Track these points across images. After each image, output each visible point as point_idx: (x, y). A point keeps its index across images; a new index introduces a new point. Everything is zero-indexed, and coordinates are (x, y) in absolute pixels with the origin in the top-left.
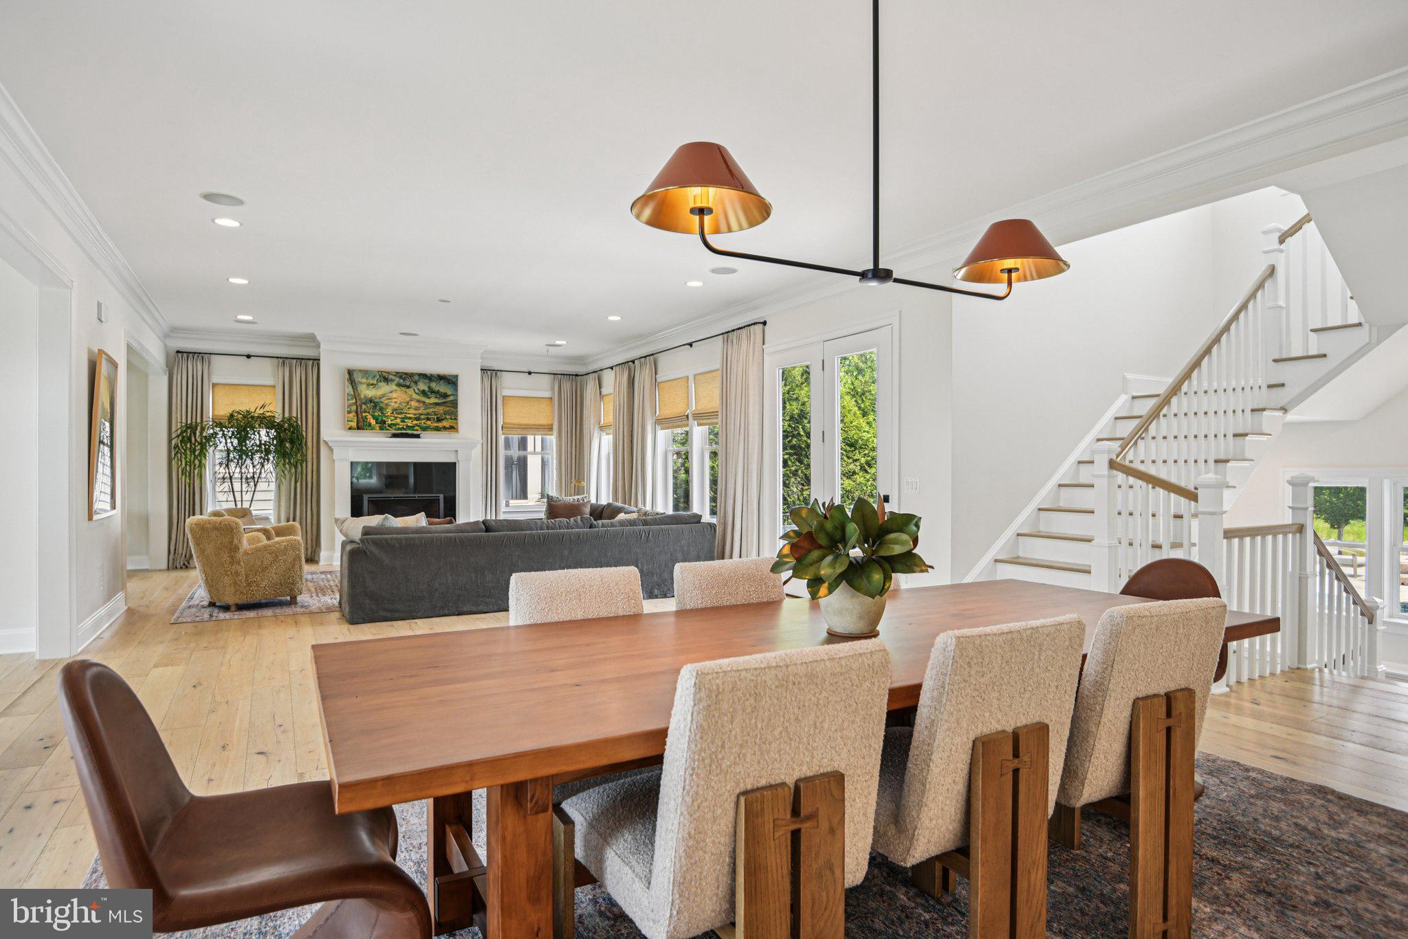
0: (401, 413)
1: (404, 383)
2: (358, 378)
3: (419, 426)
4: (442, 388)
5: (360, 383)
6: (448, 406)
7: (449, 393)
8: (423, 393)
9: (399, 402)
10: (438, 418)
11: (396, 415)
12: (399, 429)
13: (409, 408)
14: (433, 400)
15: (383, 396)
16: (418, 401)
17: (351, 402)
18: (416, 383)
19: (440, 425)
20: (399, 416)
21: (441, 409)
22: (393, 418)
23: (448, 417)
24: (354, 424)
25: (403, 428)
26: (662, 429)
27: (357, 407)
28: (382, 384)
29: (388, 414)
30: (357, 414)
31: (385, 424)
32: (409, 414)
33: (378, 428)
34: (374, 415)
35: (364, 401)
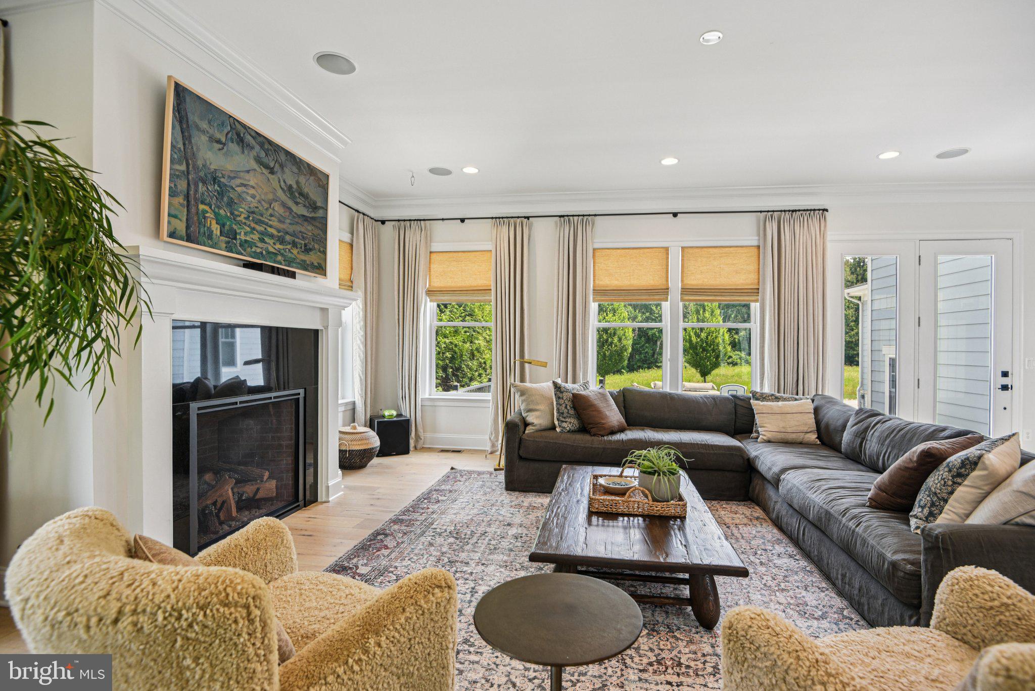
1: (265, 160)
2: (194, 114)
3: (282, 255)
4: (311, 190)
5: (198, 128)
6: (317, 227)
7: (319, 204)
8: (290, 190)
9: (258, 198)
10: (305, 245)
11: (253, 225)
12: (255, 252)
13: (271, 215)
14: (301, 210)
15: (235, 174)
18: (282, 166)
19: (307, 257)
20: (256, 226)
21: (309, 230)
22: (248, 229)
23: (316, 246)
24: (180, 226)
25: (262, 253)
27: (189, 184)
28: (234, 147)
29: (241, 218)
30: (188, 201)
31: (235, 239)
32: (271, 226)
33: (224, 245)
34: (219, 214)
35: (202, 174)
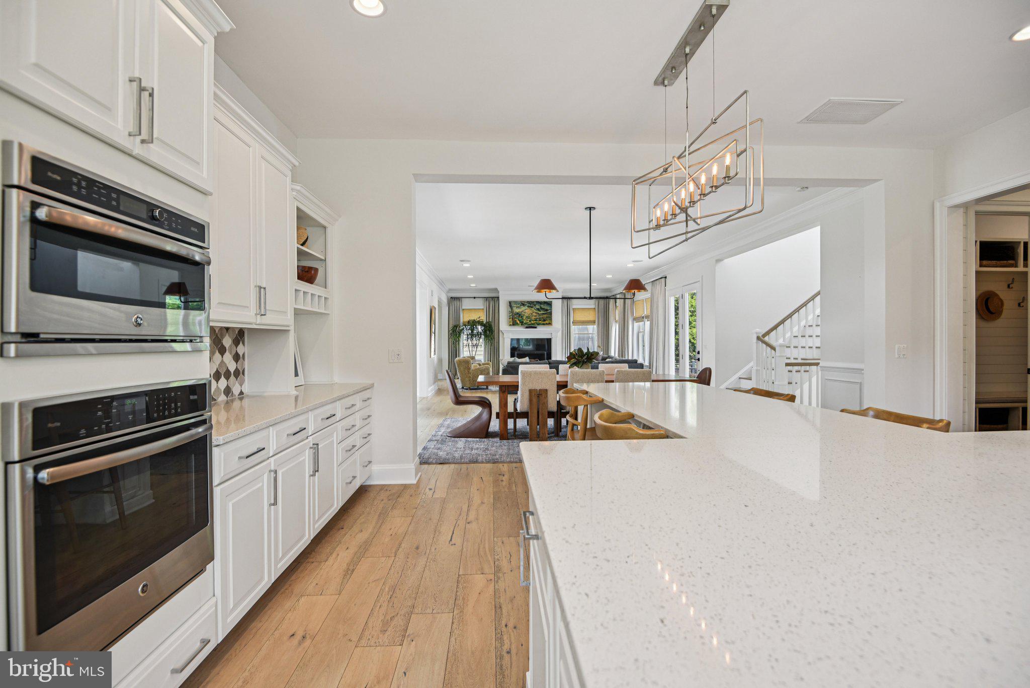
0: (529, 318)
1: (530, 306)
2: (513, 305)
3: (536, 323)
4: (546, 307)
5: (514, 307)
7: (548, 309)
8: (538, 309)
9: (528, 314)
10: (544, 320)
12: (528, 325)
13: (532, 316)
14: (542, 312)
15: (523, 311)
16: (536, 313)
17: (511, 315)
19: (545, 322)
21: (545, 316)
22: (526, 320)
23: (548, 319)
24: (511, 323)
25: (530, 324)
26: (636, 322)
27: (513, 316)
28: (522, 306)
29: (524, 319)
30: (512, 319)
32: (532, 318)
34: (519, 320)
35: (515, 314)
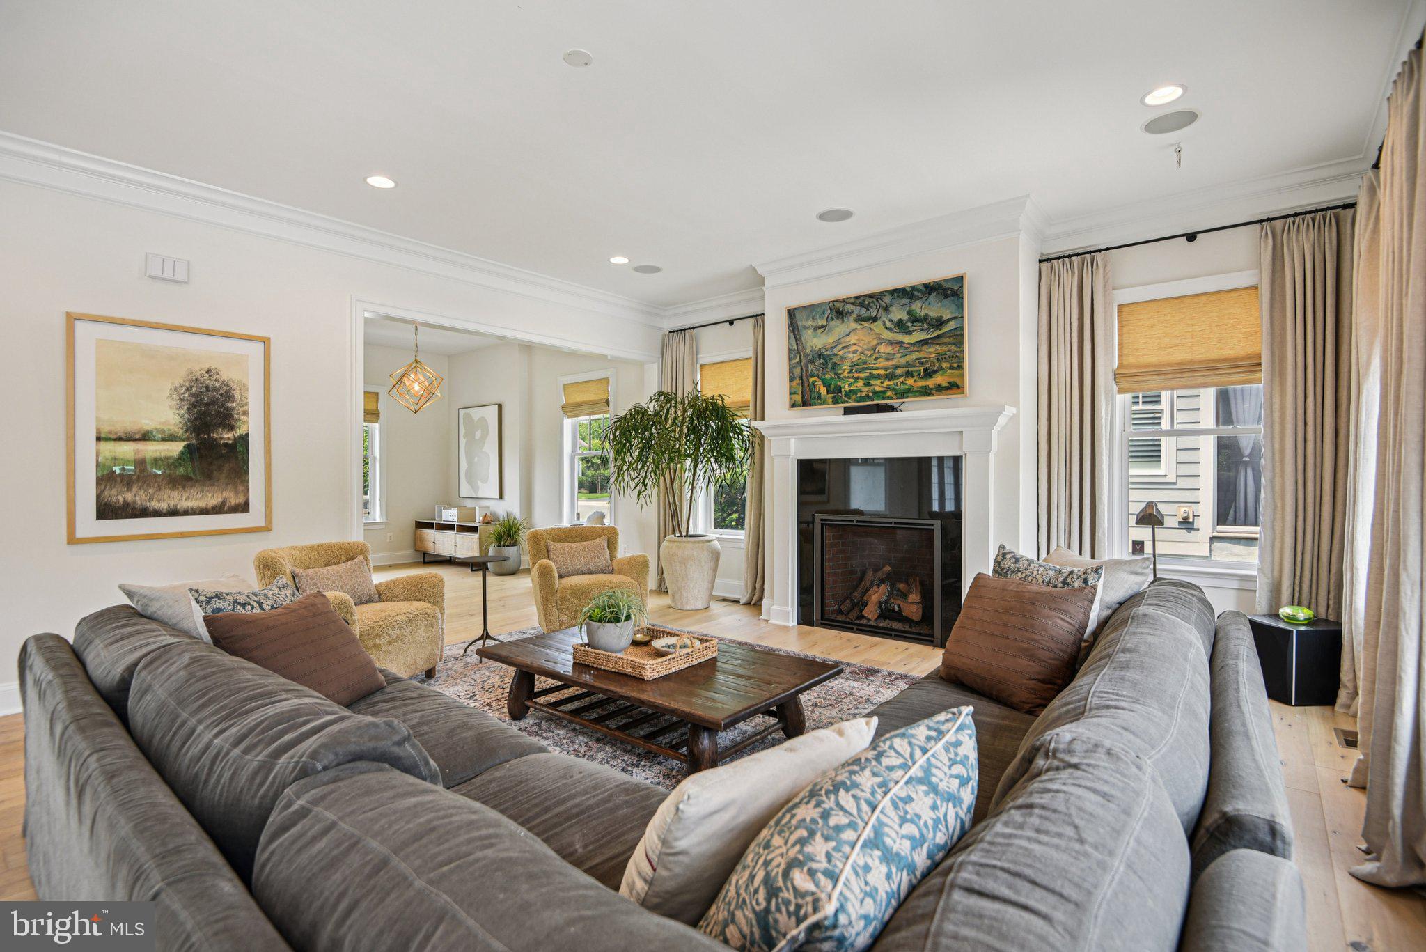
0: (864, 369)
1: (868, 314)
2: (802, 321)
3: (892, 390)
4: (933, 308)
5: (805, 328)
6: (945, 344)
7: (946, 316)
8: (900, 325)
9: (860, 350)
10: (926, 370)
11: (856, 375)
12: (862, 398)
13: (876, 359)
14: (918, 336)
15: (837, 343)
16: (891, 343)
17: (794, 361)
19: (930, 383)
20: (862, 375)
21: (933, 350)
22: (852, 380)
23: (944, 365)
24: (798, 398)
25: (868, 395)
27: (802, 369)
28: (836, 322)
29: (845, 374)
30: (802, 380)
31: (841, 392)
32: (877, 369)
33: (831, 400)
34: (825, 379)
35: (810, 357)
